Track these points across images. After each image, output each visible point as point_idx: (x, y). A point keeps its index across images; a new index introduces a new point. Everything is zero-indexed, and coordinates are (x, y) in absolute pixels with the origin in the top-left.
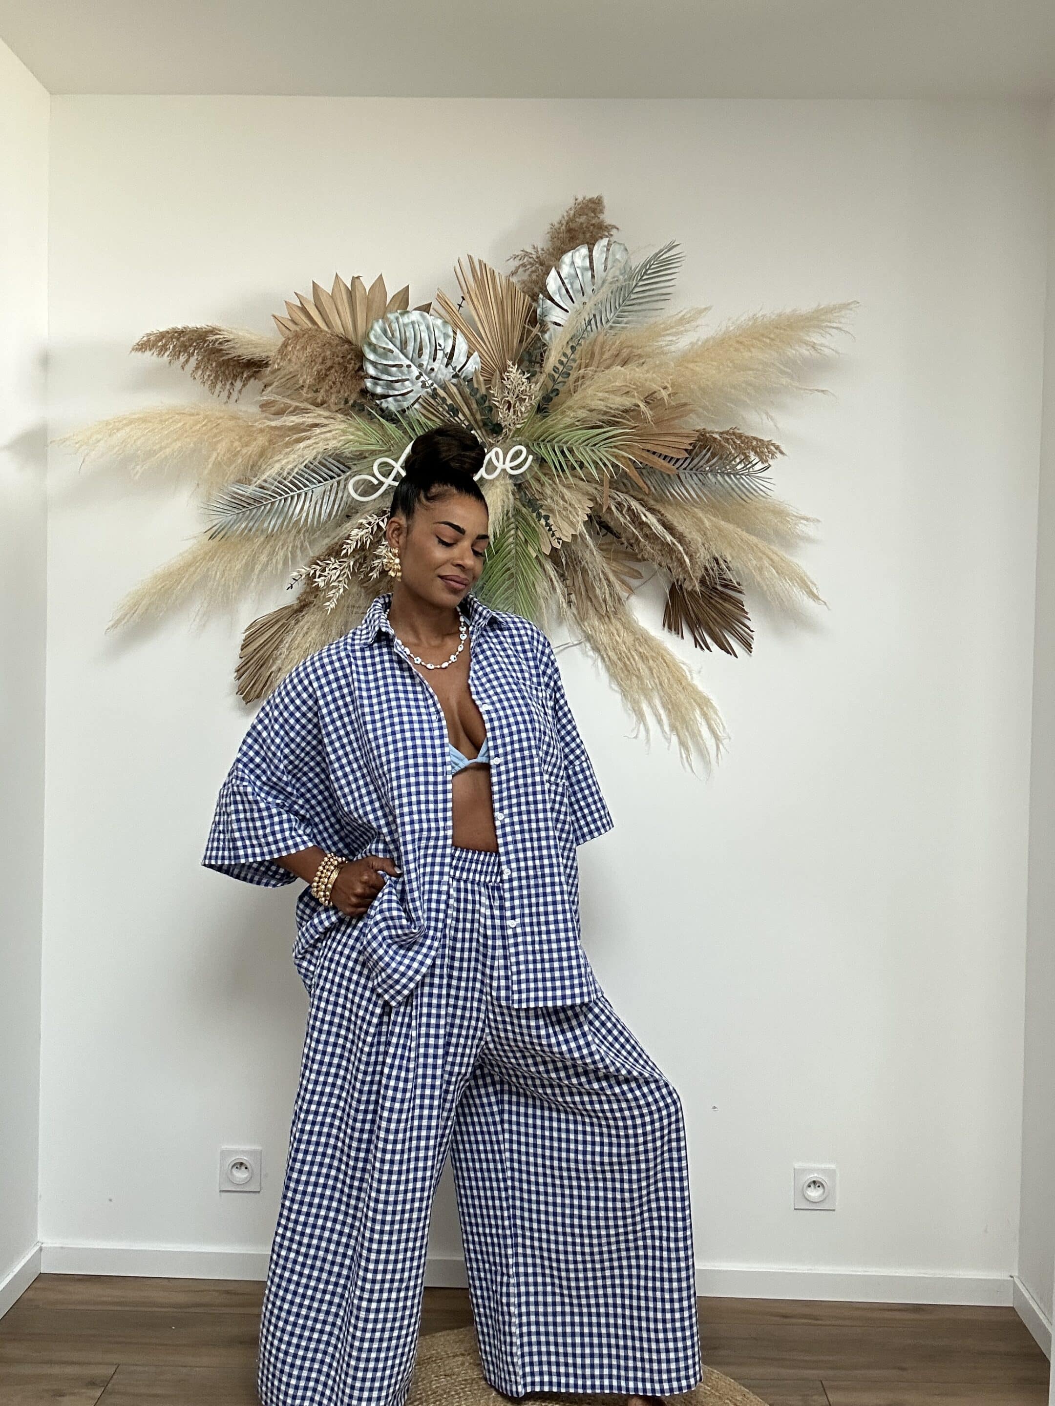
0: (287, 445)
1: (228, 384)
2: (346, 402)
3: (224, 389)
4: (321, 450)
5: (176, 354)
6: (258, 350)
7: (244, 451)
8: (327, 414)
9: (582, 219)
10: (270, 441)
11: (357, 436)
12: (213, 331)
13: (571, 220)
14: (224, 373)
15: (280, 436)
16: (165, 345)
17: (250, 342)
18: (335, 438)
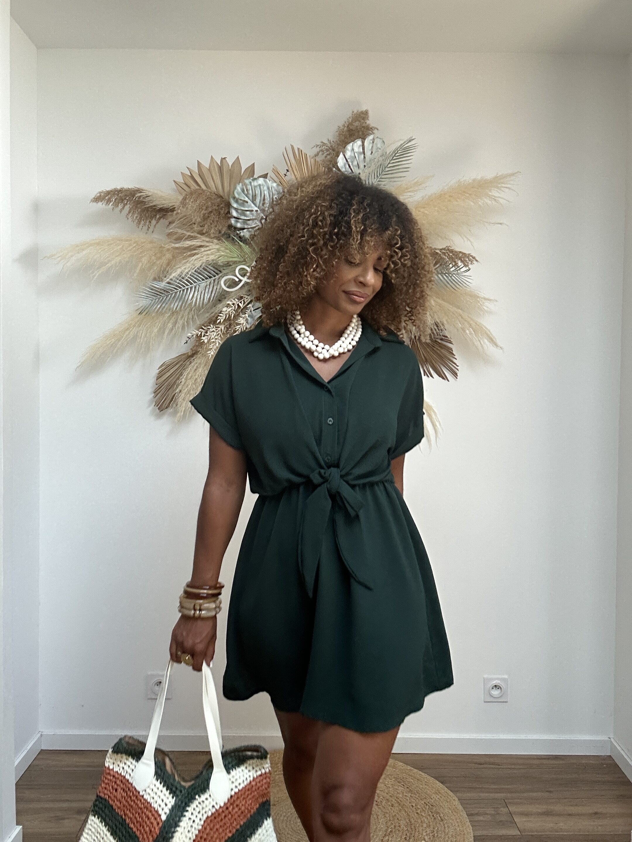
0: (185, 258)
1: (148, 221)
2: (220, 232)
3: (145, 225)
4: (204, 261)
5: (116, 205)
6: (167, 202)
7: (158, 262)
8: (208, 239)
9: (357, 124)
10: (173, 257)
11: (226, 252)
12: (139, 191)
13: (350, 124)
14: (145, 215)
15: (179, 253)
16: (109, 199)
17: (161, 197)
18: (212, 254)
